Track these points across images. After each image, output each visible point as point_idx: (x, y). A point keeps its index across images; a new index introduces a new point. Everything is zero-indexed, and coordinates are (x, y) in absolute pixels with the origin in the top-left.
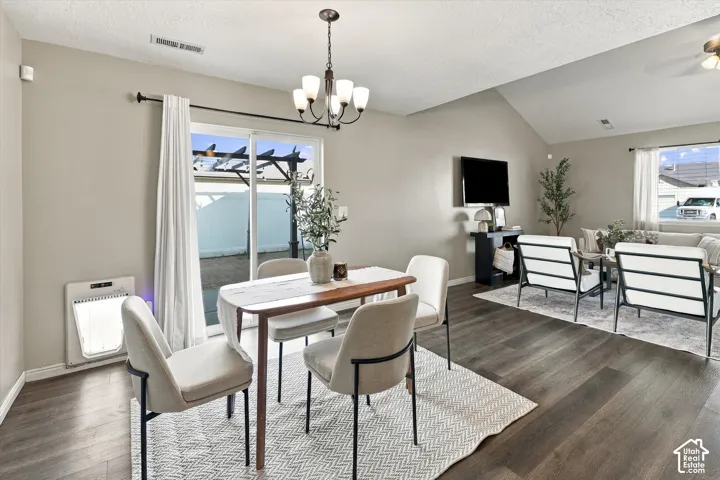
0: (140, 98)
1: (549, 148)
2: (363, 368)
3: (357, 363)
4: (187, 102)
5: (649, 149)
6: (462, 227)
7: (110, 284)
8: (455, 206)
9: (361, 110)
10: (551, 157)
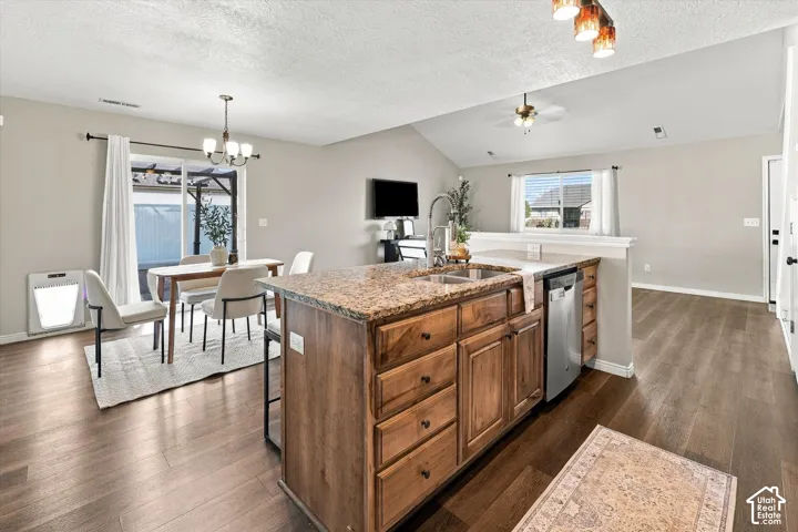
0: (89, 137)
1: (460, 171)
2: (229, 304)
3: (225, 301)
4: (127, 140)
5: (519, 176)
6: (374, 236)
7: (64, 275)
8: (367, 218)
9: (246, 158)
10: (461, 178)
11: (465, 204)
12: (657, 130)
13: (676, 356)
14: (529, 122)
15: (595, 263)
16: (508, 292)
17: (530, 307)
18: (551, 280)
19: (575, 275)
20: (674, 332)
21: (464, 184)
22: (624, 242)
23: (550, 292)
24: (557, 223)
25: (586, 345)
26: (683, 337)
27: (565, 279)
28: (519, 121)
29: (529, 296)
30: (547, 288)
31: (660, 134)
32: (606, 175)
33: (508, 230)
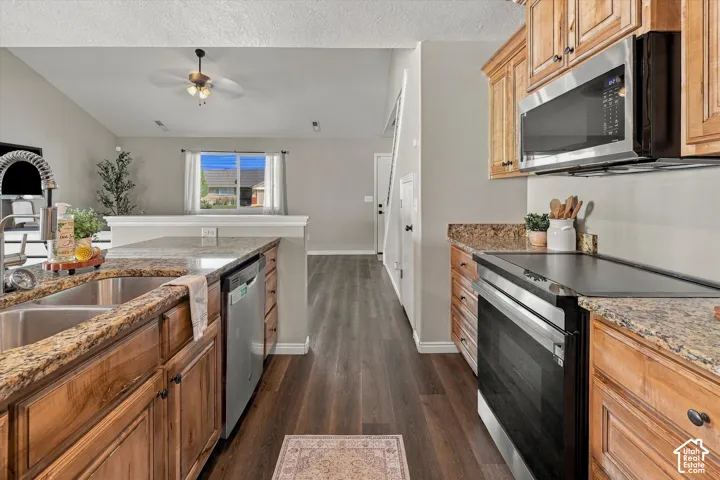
1: (118, 140)
5: (194, 152)
10: (119, 149)
11: (125, 180)
12: (315, 124)
13: (336, 314)
14: (204, 94)
15: (275, 245)
16: (163, 318)
17: (201, 329)
18: (231, 278)
19: (256, 264)
20: (331, 291)
21: (122, 156)
22: (301, 221)
23: (230, 294)
24: (233, 202)
25: (268, 334)
26: (338, 294)
27: (246, 272)
28: (193, 90)
29: (199, 312)
30: (225, 288)
31: (316, 128)
32: (277, 158)
33: (181, 211)
